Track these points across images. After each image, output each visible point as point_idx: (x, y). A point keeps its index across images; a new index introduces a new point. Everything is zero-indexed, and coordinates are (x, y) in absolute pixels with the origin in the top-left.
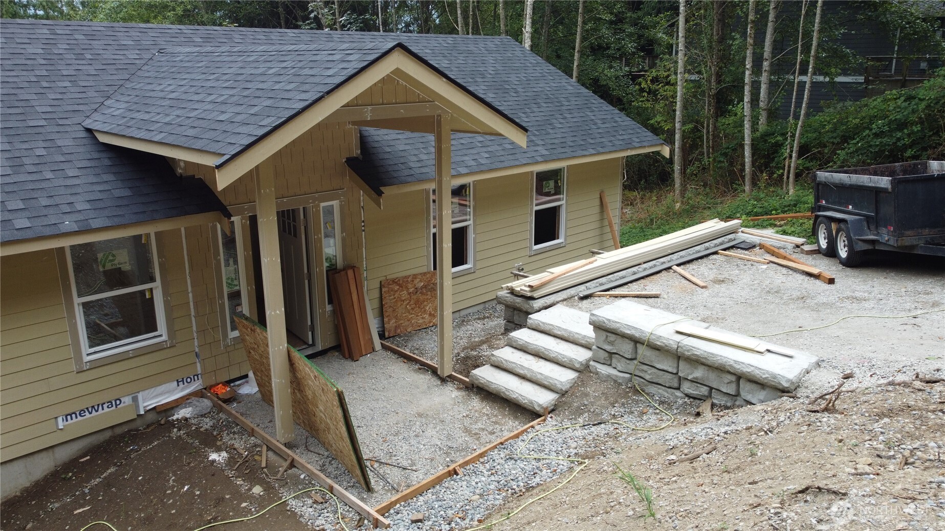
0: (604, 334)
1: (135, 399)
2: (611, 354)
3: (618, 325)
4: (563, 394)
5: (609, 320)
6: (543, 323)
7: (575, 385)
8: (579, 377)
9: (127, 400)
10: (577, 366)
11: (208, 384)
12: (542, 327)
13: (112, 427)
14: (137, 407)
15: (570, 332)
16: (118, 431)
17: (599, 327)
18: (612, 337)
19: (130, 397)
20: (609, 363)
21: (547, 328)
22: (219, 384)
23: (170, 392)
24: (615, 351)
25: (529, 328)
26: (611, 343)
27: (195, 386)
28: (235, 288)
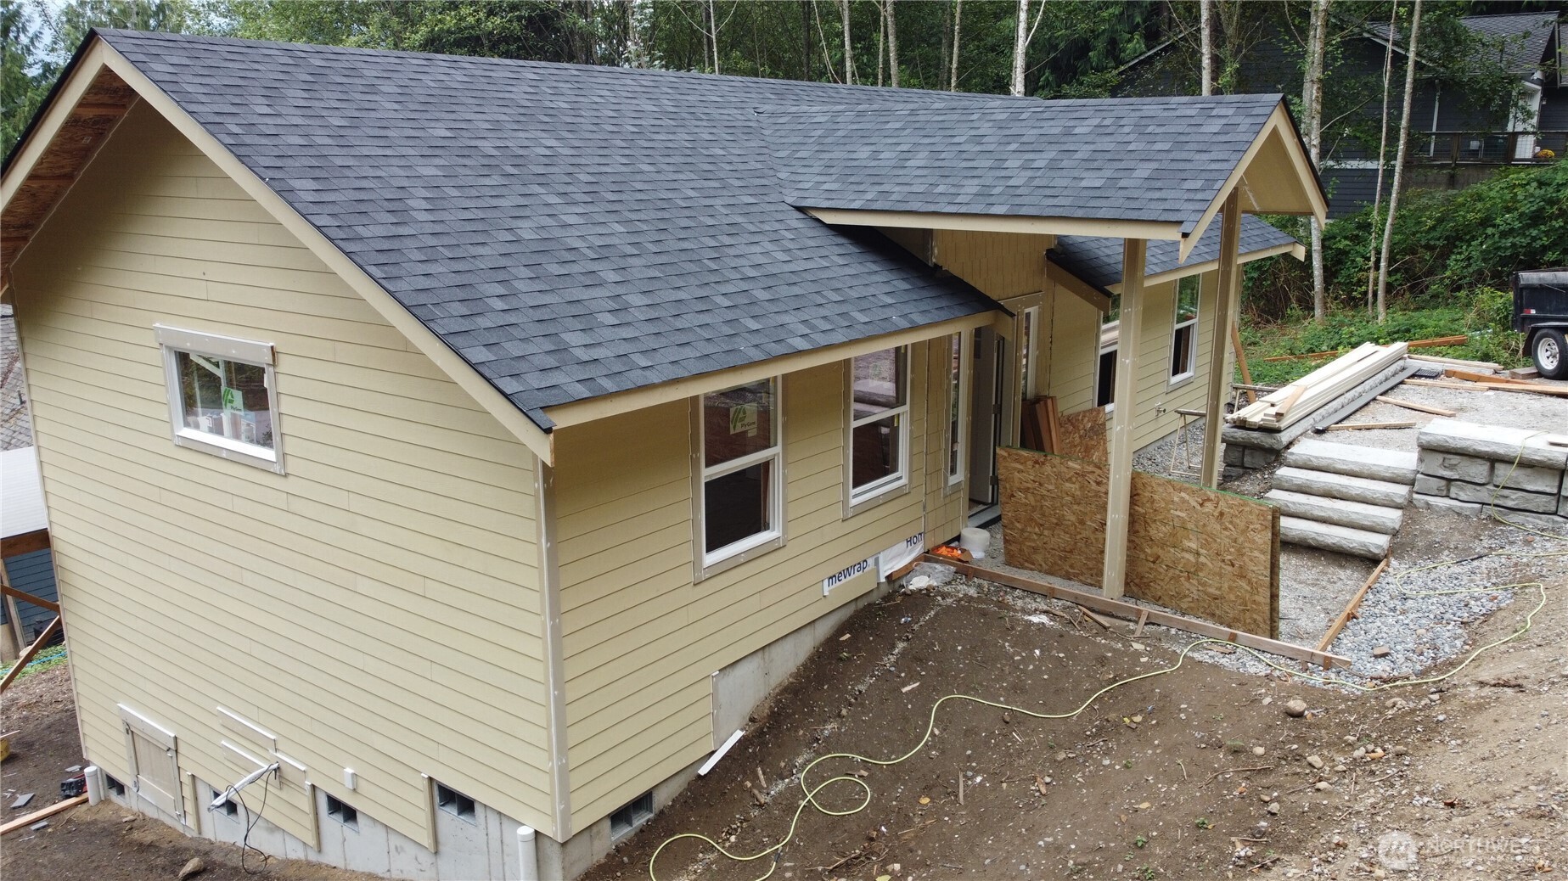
0: (1440, 457)
1: (877, 562)
2: (1449, 481)
3: (1468, 443)
4: (1395, 534)
5: (1454, 438)
6: (1316, 458)
7: (1404, 524)
8: (1404, 515)
9: (871, 561)
10: (1399, 501)
11: (930, 546)
12: (1315, 463)
13: (857, 599)
14: (878, 572)
15: (1364, 465)
16: (861, 604)
17: (1429, 449)
18: (1455, 460)
19: (874, 559)
20: (1444, 493)
21: (1323, 463)
22: (938, 547)
23: (900, 555)
24: (1457, 477)
25: (1289, 466)
26: (1452, 467)
27: (918, 550)
28: (954, 419)
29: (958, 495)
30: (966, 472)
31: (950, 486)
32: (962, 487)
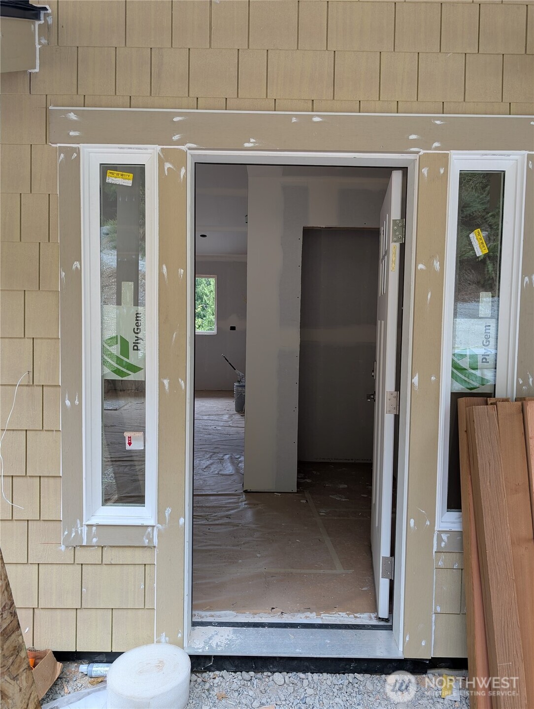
28: (132, 377)
29: (139, 556)
30: (168, 511)
31: (98, 526)
32: (151, 540)
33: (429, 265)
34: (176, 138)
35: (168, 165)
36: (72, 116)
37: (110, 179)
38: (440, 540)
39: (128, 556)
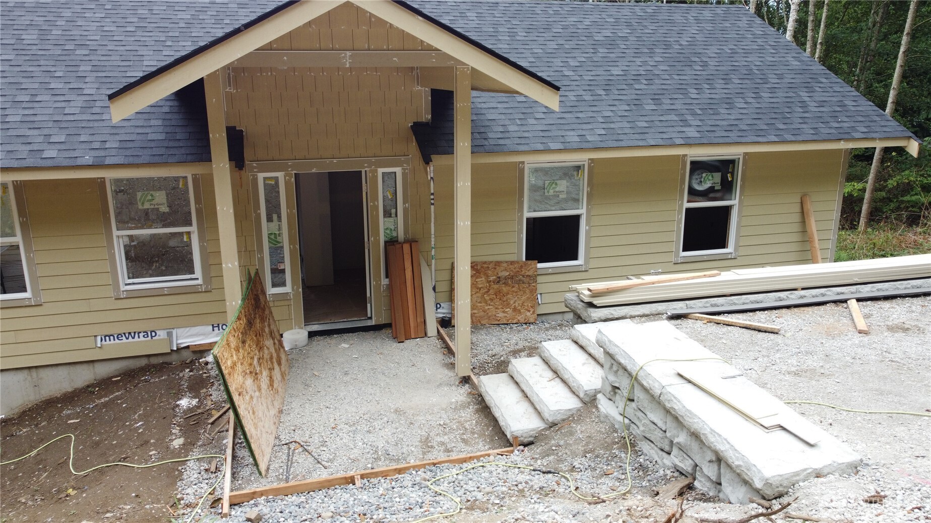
0: (610, 362)
1: (170, 335)
2: (614, 388)
3: (617, 350)
4: (550, 426)
5: (610, 342)
6: (583, 337)
7: (569, 418)
9: (162, 334)
13: (149, 356)
14: (171, 342)
16: (154, 361)
18: (615, 366)
19: (165, 332)
20: (612, 399)
23: (205, 335)
24: (618, 385)
25: (572, 340)
28: (279, 245)
29: (286, 303)
30: (295, 287)
31: (272, 294)
32: (290, 297)
33: (374, 204)
34: (290, 169)
35: (287, 178)
36: (255, 165)
37: (267, 182)
38: (383, 287)
39: (282, 303)
